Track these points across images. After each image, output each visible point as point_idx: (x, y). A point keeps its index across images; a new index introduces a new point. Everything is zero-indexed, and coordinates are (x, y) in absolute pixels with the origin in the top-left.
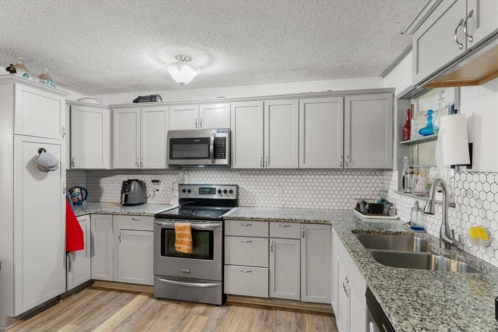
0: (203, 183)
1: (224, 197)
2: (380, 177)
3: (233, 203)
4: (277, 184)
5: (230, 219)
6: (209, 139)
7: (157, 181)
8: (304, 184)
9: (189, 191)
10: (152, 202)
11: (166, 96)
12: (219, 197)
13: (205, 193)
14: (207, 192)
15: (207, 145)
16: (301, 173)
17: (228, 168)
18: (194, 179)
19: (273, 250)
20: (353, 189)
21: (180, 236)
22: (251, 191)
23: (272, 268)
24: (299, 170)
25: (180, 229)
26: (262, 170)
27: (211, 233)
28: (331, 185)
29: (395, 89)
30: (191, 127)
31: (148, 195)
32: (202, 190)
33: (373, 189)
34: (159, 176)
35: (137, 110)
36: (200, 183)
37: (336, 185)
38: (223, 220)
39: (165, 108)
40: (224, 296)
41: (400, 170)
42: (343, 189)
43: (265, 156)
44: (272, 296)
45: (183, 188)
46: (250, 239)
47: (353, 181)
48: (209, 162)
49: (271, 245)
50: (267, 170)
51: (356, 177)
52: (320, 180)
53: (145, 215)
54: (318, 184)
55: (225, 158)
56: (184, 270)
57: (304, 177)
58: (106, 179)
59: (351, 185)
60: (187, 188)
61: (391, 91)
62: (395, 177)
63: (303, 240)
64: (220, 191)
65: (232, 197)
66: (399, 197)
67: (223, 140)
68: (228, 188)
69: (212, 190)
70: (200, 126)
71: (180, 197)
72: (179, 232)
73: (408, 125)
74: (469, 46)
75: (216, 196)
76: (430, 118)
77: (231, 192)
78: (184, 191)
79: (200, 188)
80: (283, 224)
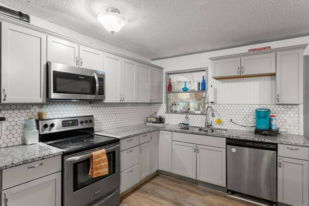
1: (86, 126)
5: (123, 139)
9: (52, 125)
14: (70, 124)
27: (114, 153)
29: (164, 68)
43: (122, 95)
45: (44, 122)
46: (131, 150)
53: (51, 156)
55: (103, 94)
61: (162, 69)
62: (164, 106)
64: (82, 122)
66: (168, 114)
67: (102, 79)
68: (87, 119)
69: (74, 122)
70: (80, 65)
71: (41, 133)
72: (97, 160)
73: (170, 85)
74: (242, 74)
75: (79, 127)
76: (185, 84)
77: (91, 121)
78: (46, 126)
79: (63, 122)
80: (144, 135)
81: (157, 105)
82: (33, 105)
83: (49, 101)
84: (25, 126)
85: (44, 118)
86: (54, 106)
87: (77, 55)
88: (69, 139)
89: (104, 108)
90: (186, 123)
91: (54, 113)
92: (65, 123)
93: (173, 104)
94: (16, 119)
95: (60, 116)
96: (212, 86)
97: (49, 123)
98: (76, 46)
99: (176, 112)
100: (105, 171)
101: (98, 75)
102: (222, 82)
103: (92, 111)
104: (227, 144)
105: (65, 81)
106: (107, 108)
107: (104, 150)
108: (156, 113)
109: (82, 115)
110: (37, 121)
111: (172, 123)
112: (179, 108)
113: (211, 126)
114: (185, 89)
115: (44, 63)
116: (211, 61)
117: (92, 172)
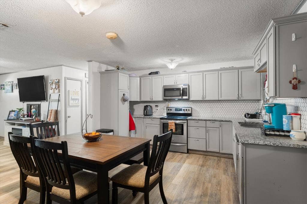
0: (177, 106)
1: (186, 112)
2: (258, 103)
3: (190, 115)
5: (190, 120)
6: (180, 88)
7: (157, 106)
8: (221, 107)
9: (171, 110)
10: (155, 115)
11: (161, 72)
12: (184, 112)
13: (178, 111)
15: (179, 91)
16: (220, 102)
17: (188, 100)
18: (172, 105)
19: (208, 132)
20: (245, 109)
21: (170, 126)
22: (198, 110)
23: (207, 139)
24: (219, 100)
26: (202, 101)
27: (182, 125)
28: (234, 107)
30: (172, 84)
31: (153, 112)
32: (176, 110)
33: (254, 109)
34: (158, 104)
35: (150, 78)
36: (175, 106)
37: (237, 107)
38: (187, 120)
39: (162, 77)
40: (188, 150)
42: (240, 109)
43: (204, 95)
44: (207, 150)
45: (168, 108)
47: (245, 105)
48: (180, 98)
49: (207, 130)
50: (204, 101)
51: (246, 103)
52: (229, 105)
53: (155, 118)
54: (228, 107)
55: (187, 96)
56: (172, 139)
58: (136, 105)
59: (244, 107)
60: (170, 109)
63: (220, 128)
65: (190, 112)
67: (186, 89)
70: (176, 83)
71: (167, 112)
77: (189, 110)
80: (212, 122)
87: (175, 80)
98: (174, 76)
115: (162, 86)
117: (169, 129)
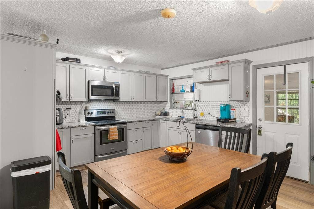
1: (110, 115)
4: (129, 108)
5: (129, 122)
6: (112, 87)
7: (69, 109)
9: (92, 113)
12: (108, 115)
14: (101, 113)
23: (143, 139)
25: (112, 129)
27: (123, 130)
29: (168, 76)
35: (67, 65)
39: (86, 68)
41: (171, 101)
43: (133, 96)
45: (88, 111)
46: (135, 130)
49: (143, 130)
53: (89, 125)
55: (119, 96)
56: (112, 149)
57: (139, 104)
61: (167, 76)
62: (169, 104)
63: (152, 127)
64: (108, 113)
65: (114, 115)
66: (171, 110)
67: (118, 88)
68: (111, 111)
69: (104, 112)
70: (105, 80)
71: (87, 117)
72: (112, 131)
73: (173, 88)
74: (210, 80)
75: (106, 115)
76: (183, 87)
77: (113, 112)
78: (89, 113)
79: (97, 111)
80: (146, 122)
81: (164, 103)
82: (82, 102)
83: (90, 100)
84: (79, 113)
85: (88, 109)
86: (93, 103)
87: (103, 75)
88: (100, 121)
89: (123, 105)
90: (182, 116)
91: (93, 107)
92: (98, 113)
93: (175, 102)
94: (76, 109)
95: (96, 109)
96: (197, 88)
97: (90, 112)
98: (103, 70)
99: (176, 108)
100: (116, 137)
101: (115, 85)
102: (205, 86)
103: (115, 106)
104: (196, 128)
105: (97, 89)
106: (124, 105)
107: (116, 126)
108: (164, 109)
109: (108, 108)
110: (85, 111)
111: (174, 116)
112: (179, 105)
113: (197, 118)
114: (182, 91)
115: (87, 81)
116: (193, 71)
117: (109, 137)
